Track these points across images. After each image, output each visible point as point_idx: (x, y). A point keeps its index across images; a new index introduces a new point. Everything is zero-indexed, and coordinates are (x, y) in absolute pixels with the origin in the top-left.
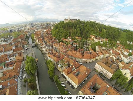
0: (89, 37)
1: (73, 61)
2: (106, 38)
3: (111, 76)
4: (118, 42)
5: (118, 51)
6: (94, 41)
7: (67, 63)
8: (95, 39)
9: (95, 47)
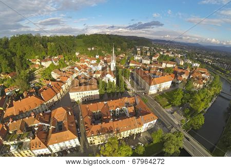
0: (29, 64)
1: (33, 117)
2: (59, 54)
3: (98, 93)
4: (77, 54)
5: (84, 64)
6: (42, 66)
7: (25, 129)
8: (43, 64)
9: (50, 76)
